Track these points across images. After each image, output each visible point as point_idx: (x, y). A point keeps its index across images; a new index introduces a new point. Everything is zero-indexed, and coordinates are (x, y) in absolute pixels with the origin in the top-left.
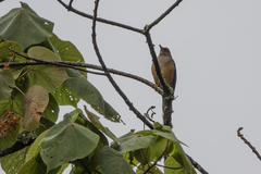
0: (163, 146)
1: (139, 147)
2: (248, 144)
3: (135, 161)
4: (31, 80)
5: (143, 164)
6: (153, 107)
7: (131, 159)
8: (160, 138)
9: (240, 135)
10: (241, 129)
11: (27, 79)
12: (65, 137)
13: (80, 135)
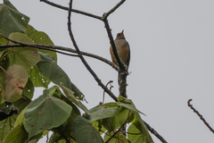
0: (125, 115)
1: (106, 117)
2: (197, 112)
3: (103, 128)
4: (11, 60)
5: (110, 131)
6: (111, 82)
7: (100, 127)
8: (124, 108)
9: (190, 105)
10: (190, 100)
11: (7, 59)
12: (44, 109)
13: (55, 107)
